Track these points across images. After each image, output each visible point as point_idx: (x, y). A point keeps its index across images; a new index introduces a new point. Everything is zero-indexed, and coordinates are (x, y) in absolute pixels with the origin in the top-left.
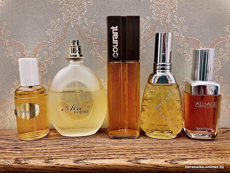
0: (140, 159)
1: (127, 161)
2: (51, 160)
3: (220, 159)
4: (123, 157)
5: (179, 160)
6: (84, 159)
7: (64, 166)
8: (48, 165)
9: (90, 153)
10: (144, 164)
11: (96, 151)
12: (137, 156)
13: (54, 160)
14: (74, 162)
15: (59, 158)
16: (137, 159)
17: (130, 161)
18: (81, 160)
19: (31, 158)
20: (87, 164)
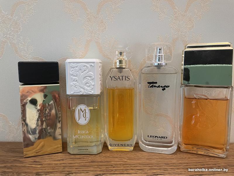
9: (108, 168)
11: (114, 166)
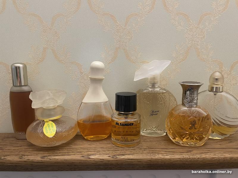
0: (90, 155)
1: (81, 157)
2: (23, 157)
3: (149, 155)
4: (79, 154)
5: (119, 155)
6: (49, 156)
7: (33, 161)
8: (21, 160)
10: (93, 159)
12: (90, 153)
13: (26, 156)
14: (41, 158)
15: (30, 155)
16: (89, 155)
17: (83, 157)
18: (46, 156)
19: (8, 155)
20: (50, 159)
